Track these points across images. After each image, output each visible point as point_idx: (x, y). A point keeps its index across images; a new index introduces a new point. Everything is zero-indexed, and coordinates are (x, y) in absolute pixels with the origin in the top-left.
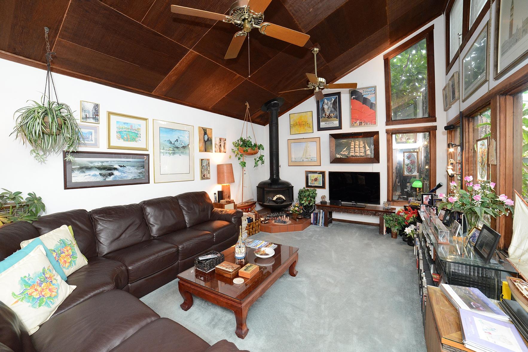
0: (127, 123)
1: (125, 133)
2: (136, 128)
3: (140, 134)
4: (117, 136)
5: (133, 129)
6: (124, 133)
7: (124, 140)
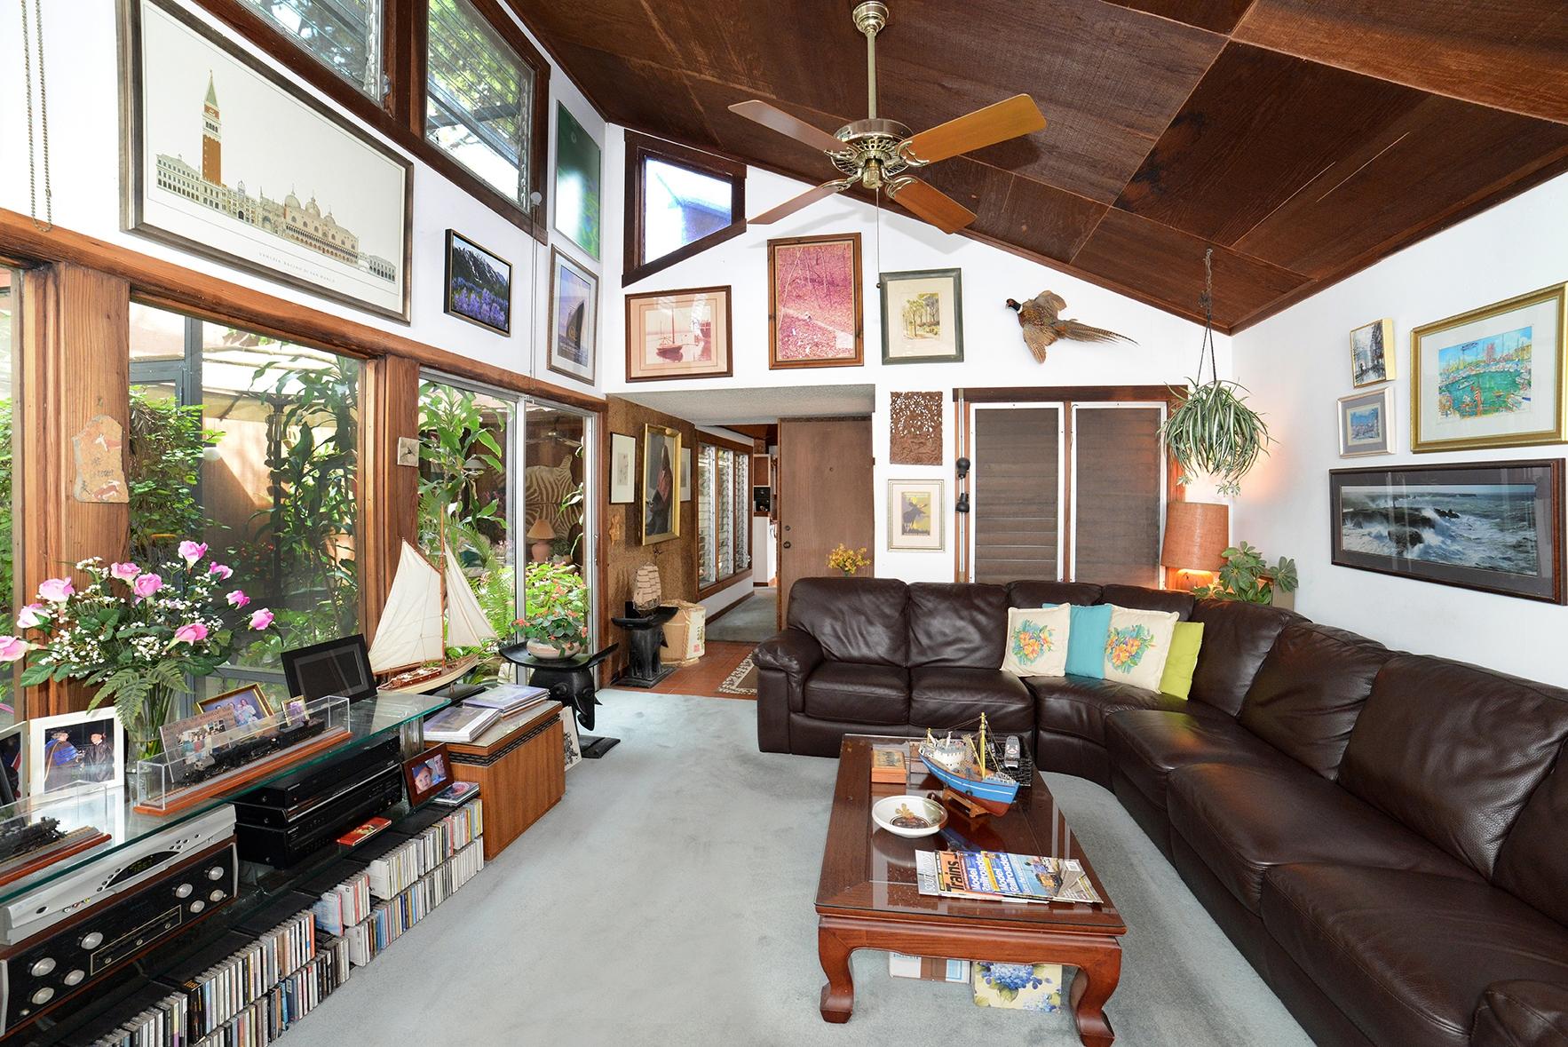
0: (1474, 344)
1: (1466, 384)
2: (1512, 351)
3: (1529, 372)
4: (1440, 401)
5: (1495, 360)
6: (1461, 387)
7: (1463, 415)
